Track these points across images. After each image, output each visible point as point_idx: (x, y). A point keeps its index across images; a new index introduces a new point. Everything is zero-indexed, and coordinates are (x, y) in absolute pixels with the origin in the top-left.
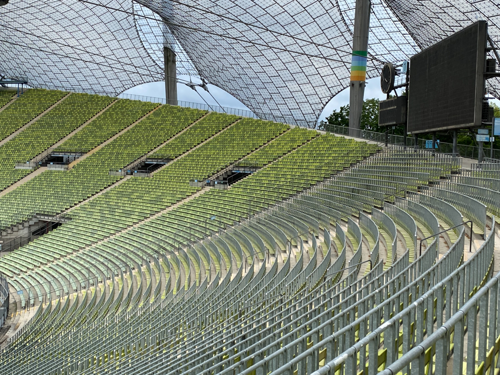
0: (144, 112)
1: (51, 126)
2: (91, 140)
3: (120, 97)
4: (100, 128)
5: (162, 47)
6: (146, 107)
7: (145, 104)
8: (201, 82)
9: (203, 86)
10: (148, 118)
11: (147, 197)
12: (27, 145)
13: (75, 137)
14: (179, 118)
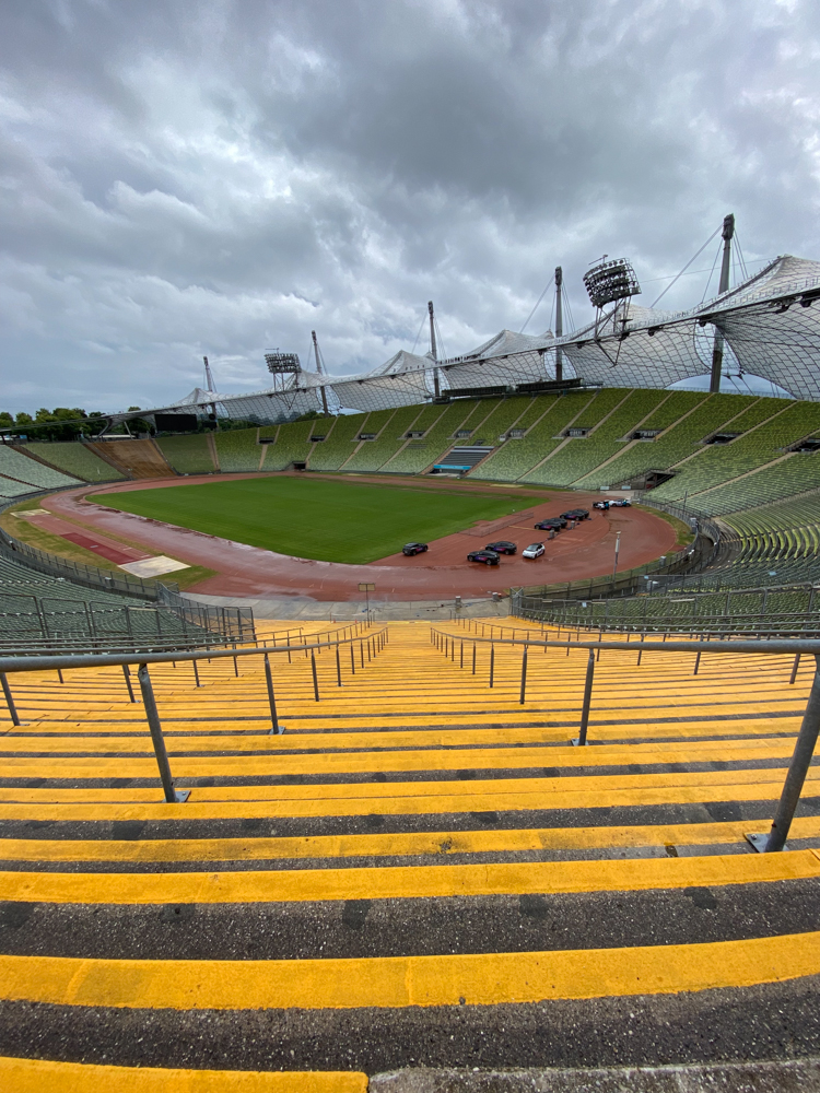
0: (700, 400)
1: (628, 413)
2: (663, 421)
3: (667, 389)
4: (667, 412)
5: (711, 351)
6: (699, 396)
7: (698, 393)
8: (737, 373)
9: (740, 376)
10: (705, 404)
11: (735, 459)
12: (617, 426)
13: (650, 419)
14: (733, 403)
